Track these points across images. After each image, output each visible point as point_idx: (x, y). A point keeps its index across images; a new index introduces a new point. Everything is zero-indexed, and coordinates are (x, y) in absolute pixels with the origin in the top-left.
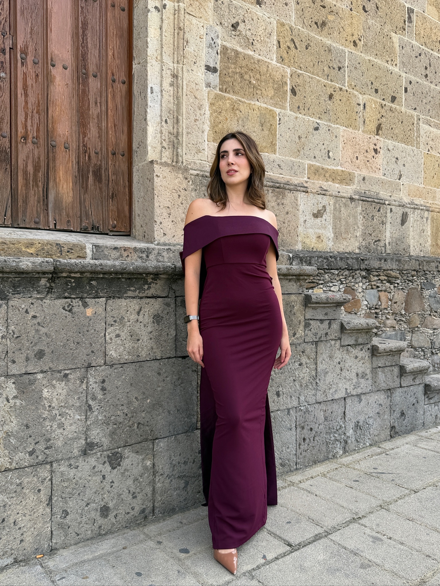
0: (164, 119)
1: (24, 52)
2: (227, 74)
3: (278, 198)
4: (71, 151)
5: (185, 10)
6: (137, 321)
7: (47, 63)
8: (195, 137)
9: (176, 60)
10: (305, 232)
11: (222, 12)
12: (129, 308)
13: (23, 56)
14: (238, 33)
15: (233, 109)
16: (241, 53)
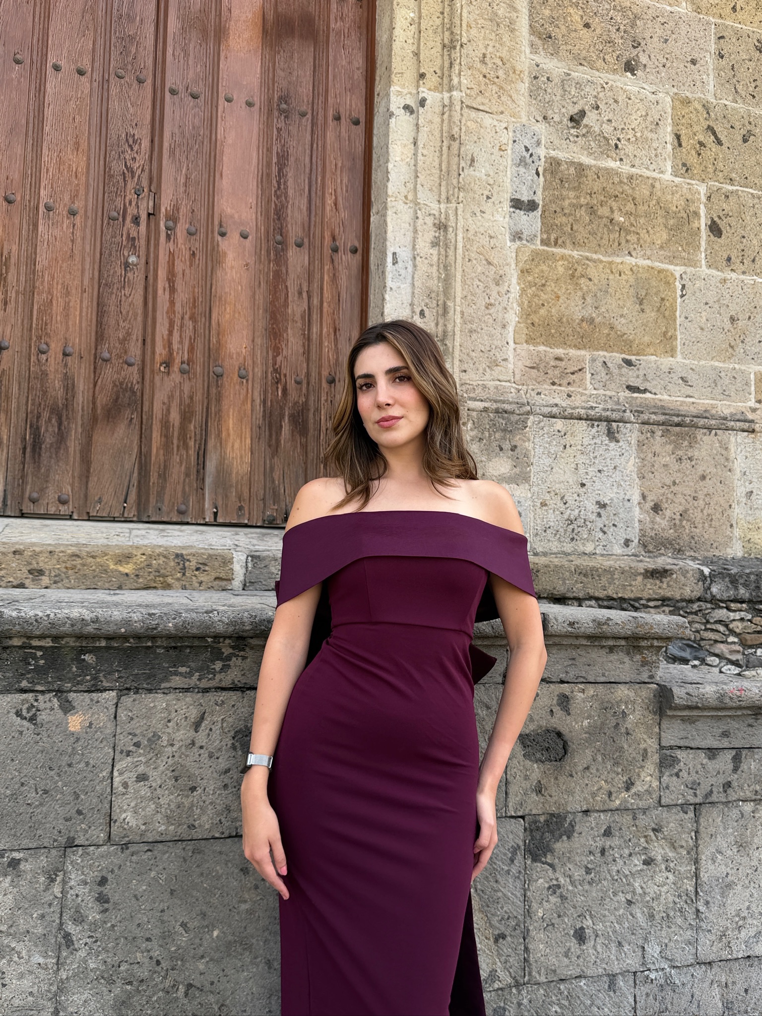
0: (418, 311)
1: (173, 218)
2: (558, 210)
3: (677, 446)
4: (250, 382)
5: (462, 102)
6: (193, 743)
7: (213, 232)
8: (486, 337)
9: (443, 196)
10: (750, 519)
11: (547, 98)
12: (174, 714)
13: (171, 223)
14: (584, 131)
15: (572, 276)
16: (590, 167)
